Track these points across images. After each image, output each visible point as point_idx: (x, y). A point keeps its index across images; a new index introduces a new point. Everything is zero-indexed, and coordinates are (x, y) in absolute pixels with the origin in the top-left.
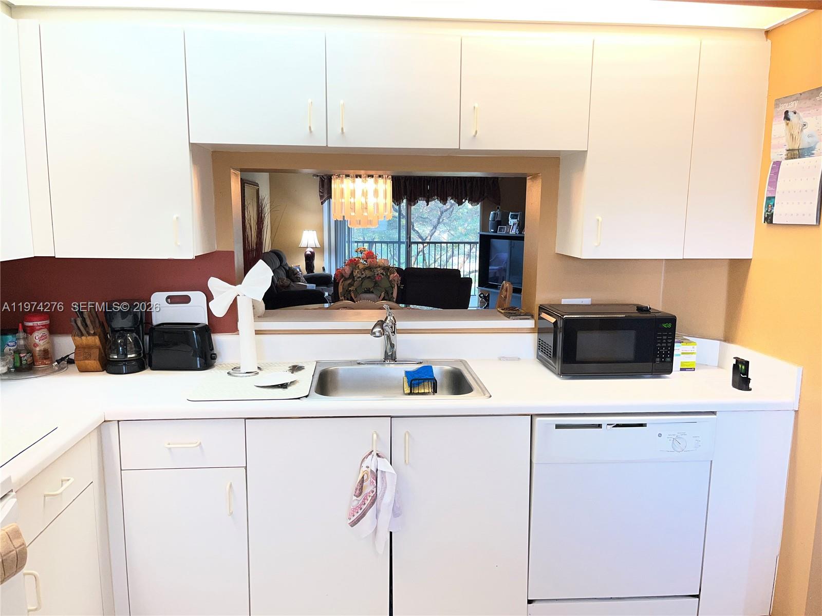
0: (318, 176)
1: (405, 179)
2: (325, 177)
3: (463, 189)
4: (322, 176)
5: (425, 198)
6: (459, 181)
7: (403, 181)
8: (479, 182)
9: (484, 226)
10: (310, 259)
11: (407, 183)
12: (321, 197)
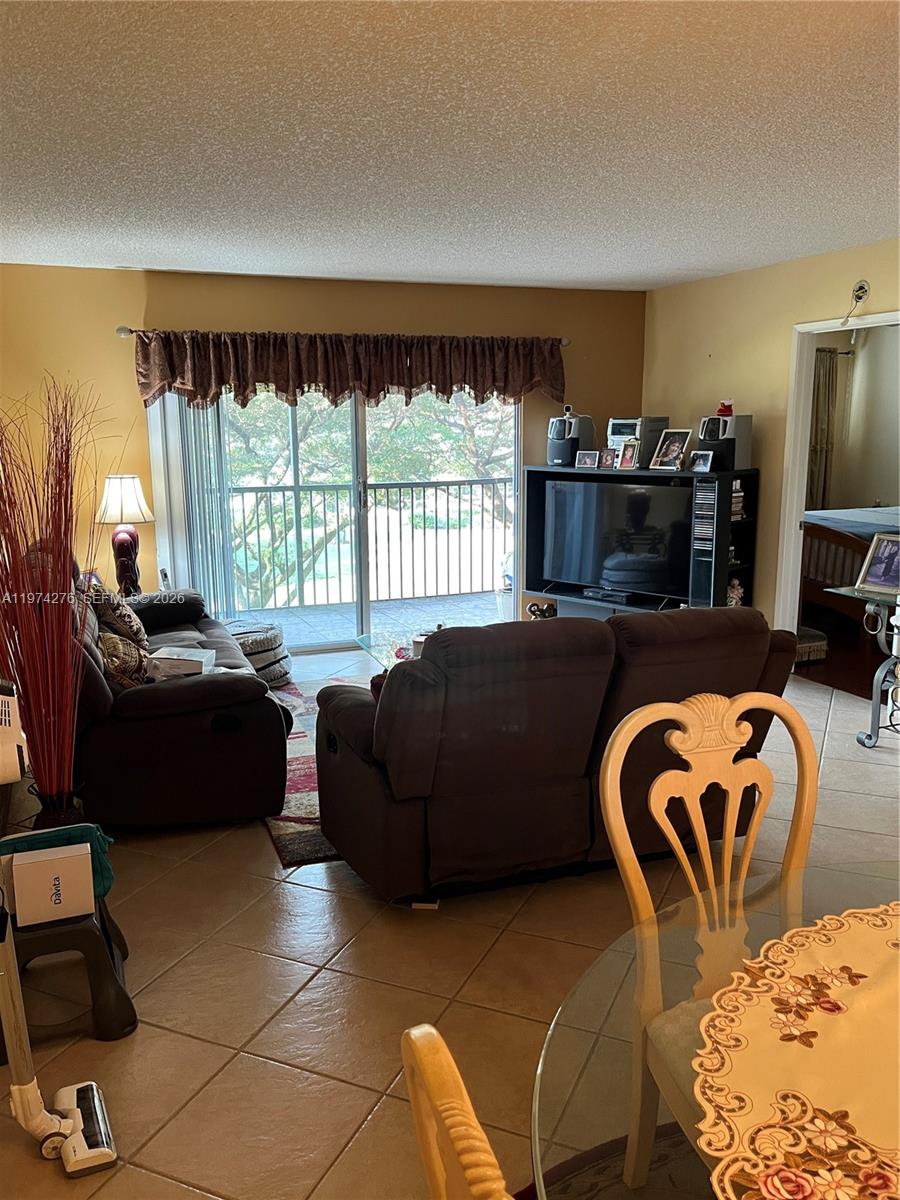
0: (132, 332)
1: (355, 340)
2: (150, 335)
3: (488, 362)
4: (144, 332)
5: (402, 389)
6: (478, 347)
7: (351, 345)
8: (521, 347)
9: (526, 450)
10: (125, 552)
11: (361, 349)
12: (145, 387)
